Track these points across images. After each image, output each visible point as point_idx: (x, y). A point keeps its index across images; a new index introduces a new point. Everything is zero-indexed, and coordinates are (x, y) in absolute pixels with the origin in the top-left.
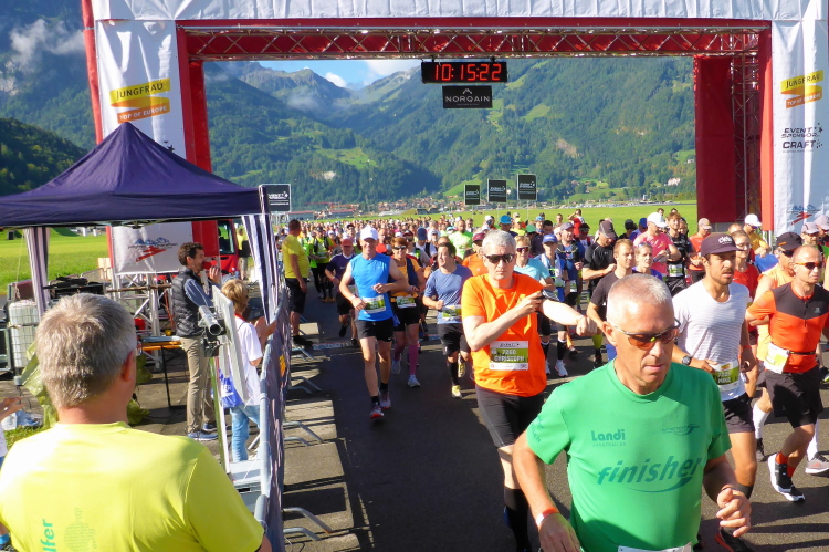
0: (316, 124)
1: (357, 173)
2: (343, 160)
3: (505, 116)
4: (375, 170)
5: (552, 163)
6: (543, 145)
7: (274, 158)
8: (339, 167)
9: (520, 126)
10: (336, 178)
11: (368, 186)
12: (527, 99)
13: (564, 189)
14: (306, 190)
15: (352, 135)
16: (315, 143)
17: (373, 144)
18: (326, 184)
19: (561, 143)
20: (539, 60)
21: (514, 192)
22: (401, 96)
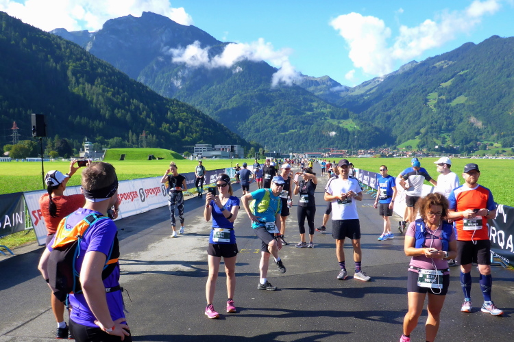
0: (328, 105)
1: (347, 132)
2: (341, 125)
3: (438, 103)
4: (359, 131)
5: (465, 130)
6: (461, 120)
7: (303, 123)
8: (339, 129)
9: (447, 108)
10: (336, 135)
11: (353, 141)
12: (453, 93)
13: (472, 147)
14: (319, 141)
15: (347, 112)
16: (327, 116)
17: (359, 117)
18: (330, 139)
19: (473, 119)
20: (463, 70)
21: (440, 147)
22: (377, 90)
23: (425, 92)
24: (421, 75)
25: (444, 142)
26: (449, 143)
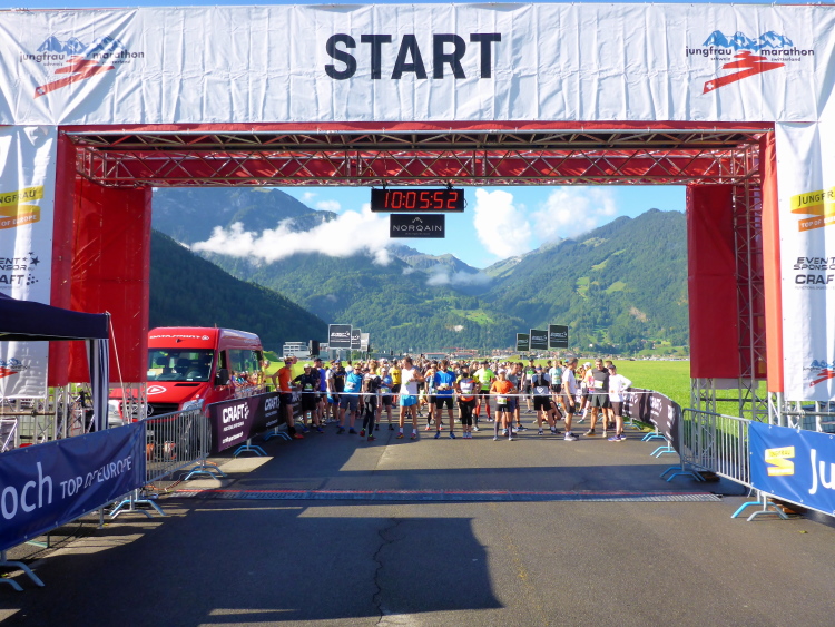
0: (452, 293)
1: (478, 327)
2: (469, 317)
3: (590, 289)
4: (492, 326)
5: (626, 325)
6: (620, 312)
7: (421, 315)
8: (467, 323)
9: (602, 297)
10: (463, 330)
11: (486, 337)
12: (608, 278)
13: (635, 346)
14: (442, 337)
15: (477, 300)
16: (451, 305)
17: (490, 308)
18: (456, 335)
19: (634, 311)
20: (618, 250)
21: (596, 346)
22: (513, 273)
23: (573, 275)
24: (568, 255)
25: (600, 339)
26: (607, 341)
